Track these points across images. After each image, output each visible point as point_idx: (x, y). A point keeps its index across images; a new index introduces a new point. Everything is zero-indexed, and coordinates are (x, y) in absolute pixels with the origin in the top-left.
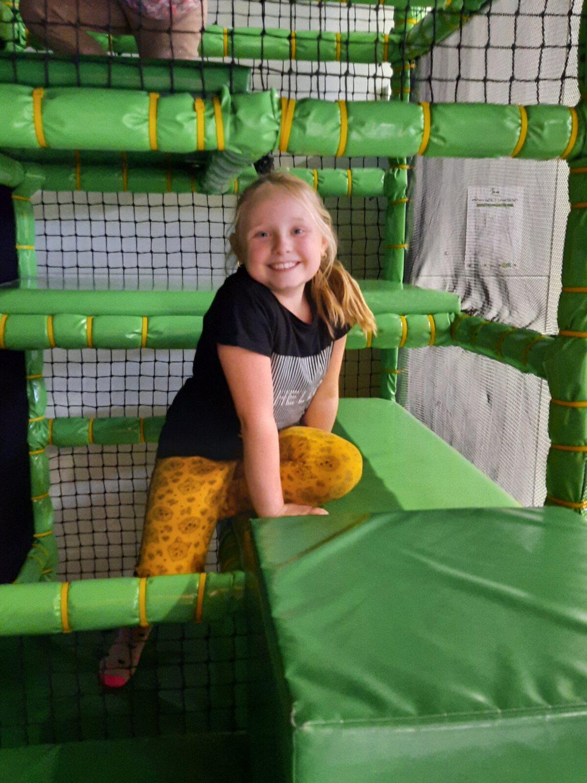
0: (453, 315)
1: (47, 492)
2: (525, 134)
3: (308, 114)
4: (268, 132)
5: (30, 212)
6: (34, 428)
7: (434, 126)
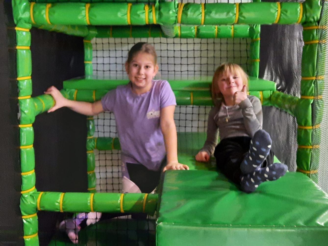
0: (272, 91)
1: (94, 169)
2: (280, 14)
3: (188, 9)
4: (172, 17)
5: (91, 47)
6: (89, 141)
7: (240, 12)
